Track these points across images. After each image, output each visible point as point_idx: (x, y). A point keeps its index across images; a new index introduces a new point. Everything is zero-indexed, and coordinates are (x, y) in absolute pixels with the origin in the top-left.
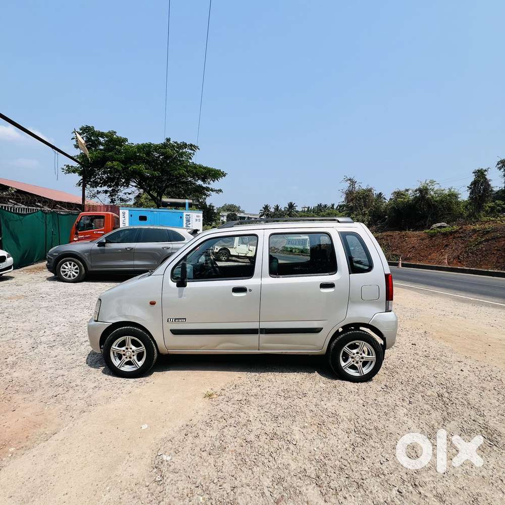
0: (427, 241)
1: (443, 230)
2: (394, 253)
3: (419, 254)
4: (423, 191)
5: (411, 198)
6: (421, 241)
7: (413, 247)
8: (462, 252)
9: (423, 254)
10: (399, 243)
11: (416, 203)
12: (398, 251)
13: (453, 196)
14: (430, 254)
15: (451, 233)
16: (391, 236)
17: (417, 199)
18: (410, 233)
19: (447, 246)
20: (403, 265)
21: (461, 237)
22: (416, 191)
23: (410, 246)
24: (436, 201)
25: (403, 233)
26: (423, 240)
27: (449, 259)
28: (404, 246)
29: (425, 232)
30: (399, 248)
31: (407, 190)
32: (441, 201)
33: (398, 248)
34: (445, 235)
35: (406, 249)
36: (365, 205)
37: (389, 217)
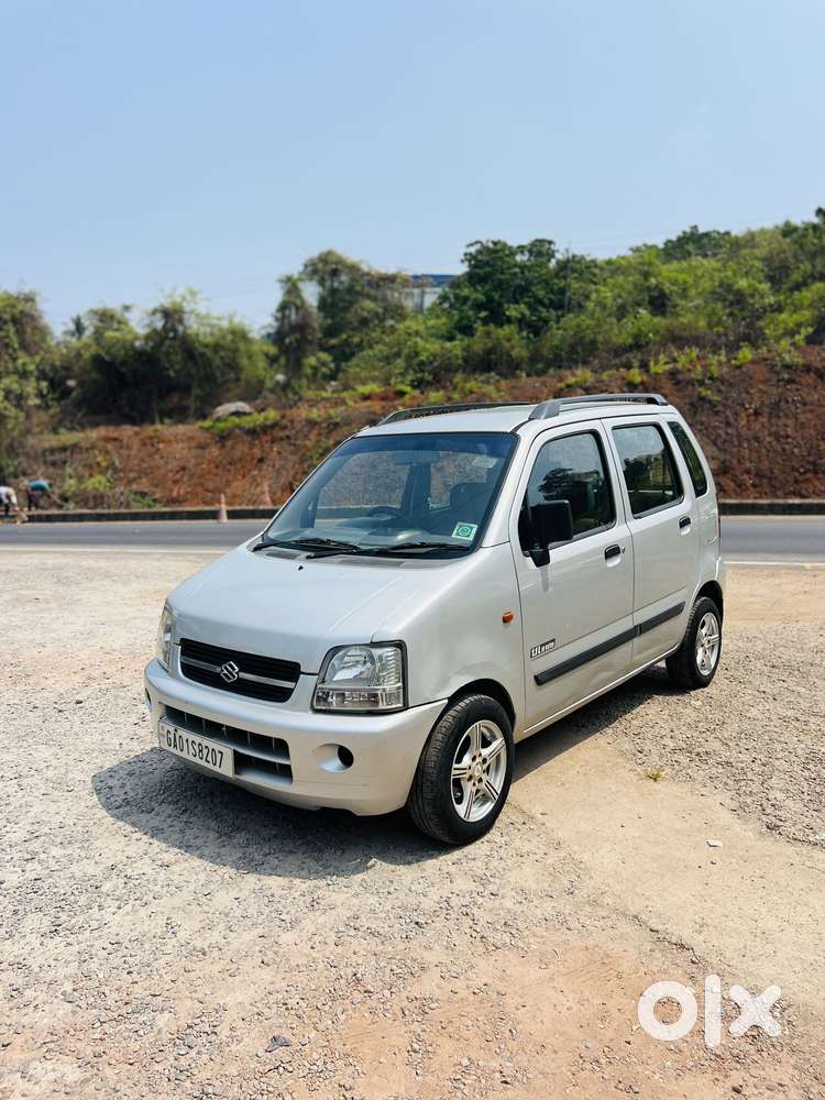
0: (215, 451)
1: (247, 422)
2: (135, 487)
3: (202, 485)
4: (171, 315)
5: (142, 331)
6: (200, 451)
7: (183, 469)
8: (297, 473)
9: (211, 485)
10: (142, 460)
11: (158, 346)
12: (144, 480)
13: (240, 335)
14: (228, 484)
15: (265, 429)
16: (115, 439)
17: (158, 338)
18: (165, 429)
19: (261, 460)
20: (232, 515)
21: (288, 437)
22: (154, 312)
23: (173, 465)
24: (206, 346)
25: (149, 430)
26: (202, 447)
27: (273, 494)
28: (158, 468)
29: (202, 428)
30: (146, 474)
31: (127, 308)
32: (217, 347)
33: (142, 473)
34: (252, 432)
35: (165, 476)
36: (24, 346)
37: (81, 384)
